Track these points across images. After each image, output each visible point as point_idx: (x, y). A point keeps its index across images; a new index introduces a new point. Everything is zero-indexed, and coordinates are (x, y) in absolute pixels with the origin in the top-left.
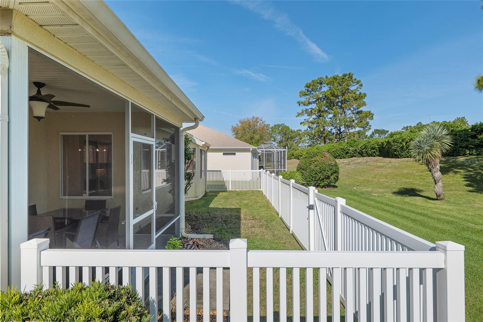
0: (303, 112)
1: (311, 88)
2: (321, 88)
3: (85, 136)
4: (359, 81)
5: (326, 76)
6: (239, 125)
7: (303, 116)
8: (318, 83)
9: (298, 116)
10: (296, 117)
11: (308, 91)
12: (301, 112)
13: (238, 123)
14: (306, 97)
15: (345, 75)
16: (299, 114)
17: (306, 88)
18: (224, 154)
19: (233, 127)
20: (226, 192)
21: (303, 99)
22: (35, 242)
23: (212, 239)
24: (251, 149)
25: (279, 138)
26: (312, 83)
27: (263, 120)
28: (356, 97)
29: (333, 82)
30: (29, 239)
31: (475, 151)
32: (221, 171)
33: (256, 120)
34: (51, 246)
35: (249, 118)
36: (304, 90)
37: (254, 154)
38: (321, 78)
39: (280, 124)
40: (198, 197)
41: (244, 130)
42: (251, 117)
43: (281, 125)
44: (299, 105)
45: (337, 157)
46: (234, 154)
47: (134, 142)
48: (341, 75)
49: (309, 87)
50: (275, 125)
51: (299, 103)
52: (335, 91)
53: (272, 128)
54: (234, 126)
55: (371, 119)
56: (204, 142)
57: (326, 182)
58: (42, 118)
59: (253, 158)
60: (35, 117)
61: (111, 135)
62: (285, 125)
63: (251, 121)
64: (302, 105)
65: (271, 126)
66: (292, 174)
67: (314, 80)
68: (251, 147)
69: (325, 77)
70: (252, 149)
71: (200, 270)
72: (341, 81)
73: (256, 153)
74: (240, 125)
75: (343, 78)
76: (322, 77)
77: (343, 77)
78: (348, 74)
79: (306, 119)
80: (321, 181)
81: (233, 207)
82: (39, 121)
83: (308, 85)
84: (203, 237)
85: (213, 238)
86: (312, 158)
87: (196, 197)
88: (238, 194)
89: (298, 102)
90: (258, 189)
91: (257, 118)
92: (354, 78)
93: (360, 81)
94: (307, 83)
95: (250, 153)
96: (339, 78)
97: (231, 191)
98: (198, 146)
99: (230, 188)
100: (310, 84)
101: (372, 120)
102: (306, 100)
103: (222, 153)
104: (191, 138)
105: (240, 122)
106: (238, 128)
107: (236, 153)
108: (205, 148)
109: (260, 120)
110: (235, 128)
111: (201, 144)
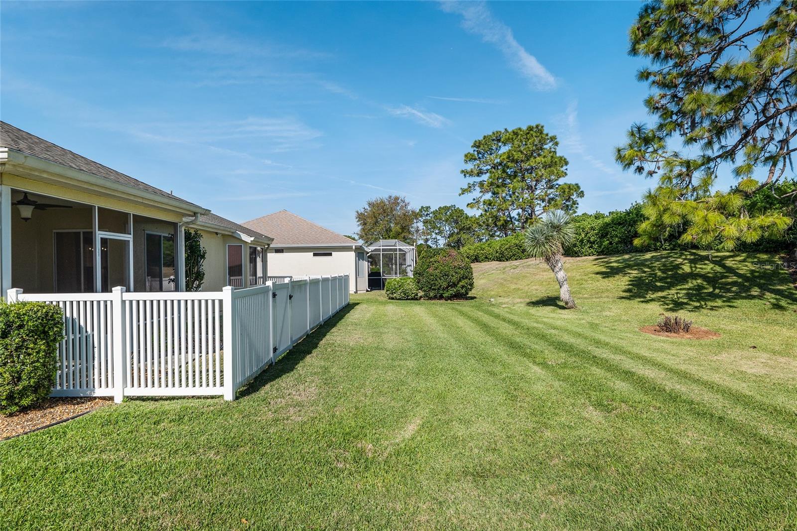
0: (470, 187)
1: (483, 147)
2: (497, 149)
3: (80, 233)
4: (553, 136)
5: (506, 129)
6: (367, 209)
7: (470, 194)
8: (493, 140)
9: (463, 194)
10: (460, 195)
11: (479, 153)
12: (466, 187)
13: (367, 207)
14: (475, 163)
15: (530, 127)
16: (464, 191)
17: (475, 149)
18: (315, 255)
19: (358, 212)
21: (470, 166)
22: (15, 289)
24: (354, 247)
25: (447, 229)
26: (484, 141)
28: (546, 163)
29: (512, 139)
30: (12, 288)
31: (668, 244)
33: (396, 201)
34: (24, 293)
35: (383, 198)
36: (472, 152)
37: (360, 254)
38: (497, 132)
39: (448, 206)
41: (375, 217)
42: (387, 196)
43: (450, 207)
44: (465, 176)
45: (511, 257)
46: (330, 254)
47: (102, 238)
48: (524, 128)
49: (478, 147)
50: (440, 207)
51: (465, 173)
52: (515, 153)
53: (434, 213)
54: (360, 212)
55: (581, 197)
56: (253, 238)
57: (452, 291)
58: (29, 218)
59: (359, 260)
60: (22, 218)
62: (457, 207)
63: (387, 203)
64: (468, 175)
65: (432, 210)
66: (402, 281)
67: (486, 135)
69: (503, 131)
72: (525, 137)
73: (363, 253)
74: (369, 209)
75: (528, 133)
76: (500, 130)
77: (527, 131)
78: (534, 126)
79: (475, 198)
80: (444, 289)
82: (26, 221)
83: (477, 144)
86: (431, 258)
89: (462, 171)
91: (397, 199)
92: (545, 132)
93: (555, 136)
94: (476, 141)
95: (353, 252)
96: (522, 133)
98: (247, 243)
100: (480, 142)
101: (583, 198)
102: (473, 167)
103: (312, 253)
104: (232, 232)
105: (370, 204)
106: (366, 214)
107: (333, 253)
108: (264, 246)
109: (401, 200)
110: (361, 214)
111: (248, 239)
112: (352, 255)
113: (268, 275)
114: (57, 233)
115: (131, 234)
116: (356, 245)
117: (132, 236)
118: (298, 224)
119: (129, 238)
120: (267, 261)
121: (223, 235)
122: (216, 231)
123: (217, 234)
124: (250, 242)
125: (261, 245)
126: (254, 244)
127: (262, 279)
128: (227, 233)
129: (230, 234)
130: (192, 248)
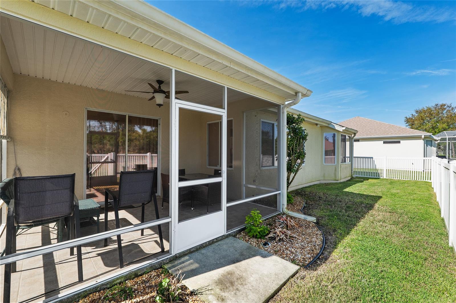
13: (414, 113)
18: (384, 143)
19: (406, 118)
20: (379, 180)
23: (313, 222)
24: (423, 137)
27: (452, 106)
32: (372, 158)
33: (442, 107)
35: (430, 106)
37: (428, 142)
40: (338, 180)
41: (422, 119)
42: (434, 105)
46: (399, 142)
47: (180, 109)
54: (408, 117)
56: (345, 128)
58: (162, 105)
59: (427, 146)
60: (157, 105)
61: (232, 120)
63: (434, 109)
68: (423, 134)
70: (424, 135)
71: (263, 253)
73: (432, 141)
74: (416, 115)
81: (372, 195)
84: (304, 218)
85: (315, 221)
87: (336, 180)
88: (392, 182)
90: (427, 180)
91: (443, 105)
95: (422, 140)
97: (385, 179)
98: (339, 131)
99: (384, 176)
103: (383, 141)
104: (329, 124)
105: (417, 112)
106: (413, 118)
107: (401, 141)
108: (351, 135)
109: (448, 106)
110: (410, 118)
111: (341, 129)
112: (421, 142)
113: (354, 156)
114: (209, 124)
115: (224, 109)
116: (425, 135)
117: (225, 111)
118: (369, 124)
119: (223, 113)
120: (353, 146)
121: (322, 127)
122: (316, 122)
123: (317, 124)
124: (342, 131)
125: (349, 134)
126: (345, 133)
127: (349, 158)
128: (324, 124)
129: (327, 125)
130: (295, 131)
